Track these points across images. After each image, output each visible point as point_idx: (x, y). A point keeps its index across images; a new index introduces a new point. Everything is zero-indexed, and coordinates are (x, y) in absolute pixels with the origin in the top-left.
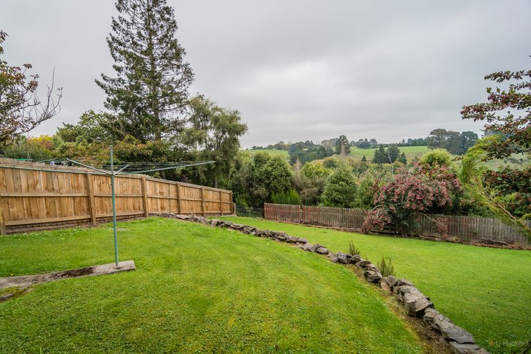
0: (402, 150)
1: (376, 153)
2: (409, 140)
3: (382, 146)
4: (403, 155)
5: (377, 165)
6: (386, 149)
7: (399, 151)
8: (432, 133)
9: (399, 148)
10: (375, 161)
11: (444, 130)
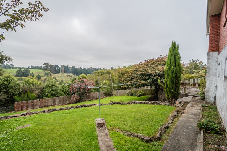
0: (31, 71)
1: (17, 72)
2: (32, 66)
3: (20, 69)
4: (32, 73)
5: (19, 78)
6: (23, 70)
7: (29, 71)
8: (44, 64)
9: (29, 70)
10: (16, 76)
11: (48, 64)
